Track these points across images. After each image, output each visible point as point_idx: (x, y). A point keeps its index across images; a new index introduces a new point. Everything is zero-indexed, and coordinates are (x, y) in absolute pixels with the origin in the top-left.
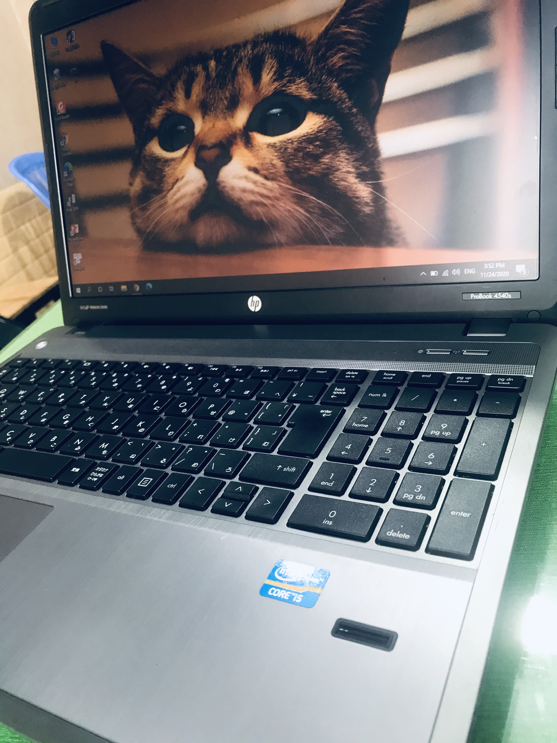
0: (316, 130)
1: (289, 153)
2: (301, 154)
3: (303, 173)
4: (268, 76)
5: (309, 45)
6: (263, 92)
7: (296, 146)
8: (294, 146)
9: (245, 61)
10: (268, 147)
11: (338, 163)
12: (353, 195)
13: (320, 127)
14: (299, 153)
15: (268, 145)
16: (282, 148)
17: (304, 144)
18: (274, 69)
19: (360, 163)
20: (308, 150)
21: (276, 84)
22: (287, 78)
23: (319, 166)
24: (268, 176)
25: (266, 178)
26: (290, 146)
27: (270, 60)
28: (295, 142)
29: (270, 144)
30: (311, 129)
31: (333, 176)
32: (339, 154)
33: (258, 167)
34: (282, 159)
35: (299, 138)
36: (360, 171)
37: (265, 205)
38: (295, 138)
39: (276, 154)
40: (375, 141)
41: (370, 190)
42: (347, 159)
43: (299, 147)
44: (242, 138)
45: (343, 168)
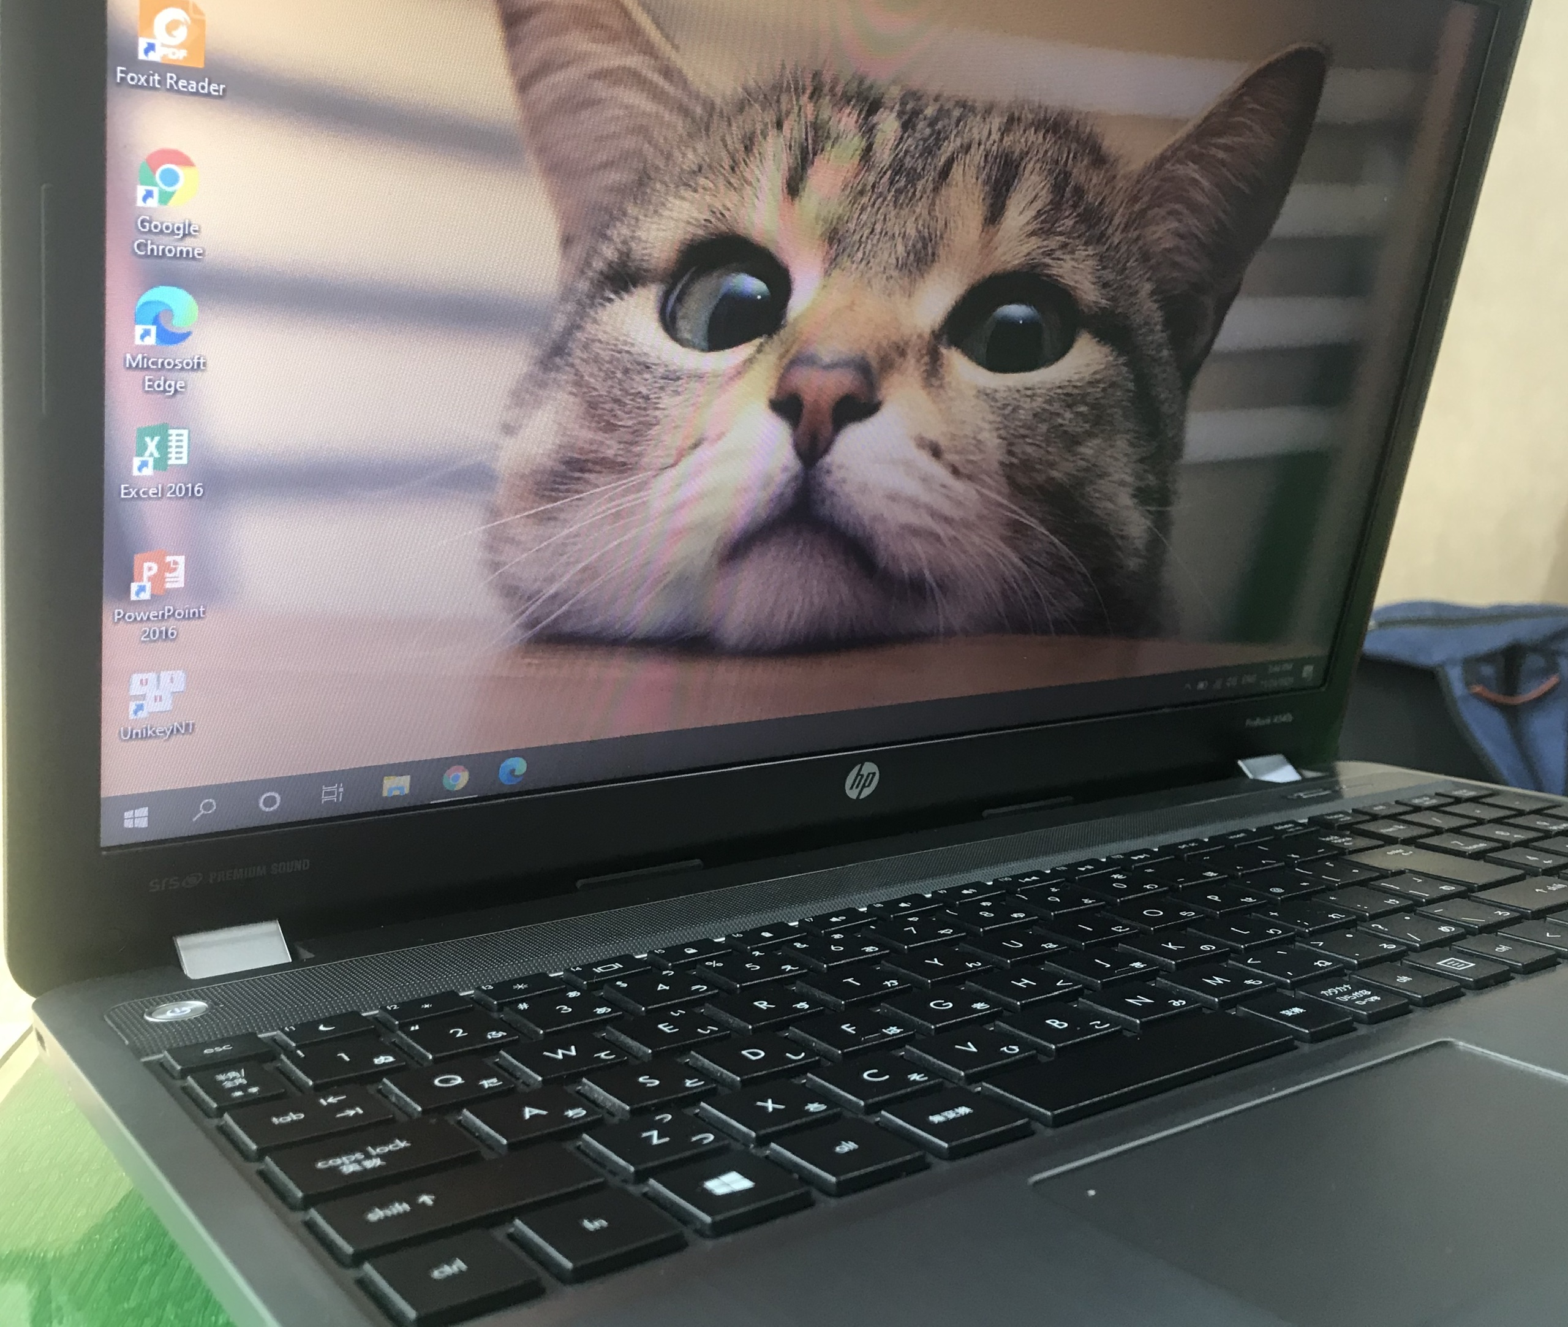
0: (1088, 379)
1: (1020, 420)
2: (1043, 428)
3: (1038, 471)
4: (1022, 216)
5: (1124, 177)
6: (1000, 250)
7: (1040, 407)
8: (1034, 405)
10: (977, 397)
11: (1108, 459)
12: (1117, 532)
13: (1095, 373)
14: (1040, 425)
15: (979, 391)
16: (1008, 405)
17: (1056, 407)
18: (1038, 205)
19: (1146, 467)
20: (1060, 421)
21: (1034, 242)
22: (1062, 238)
23: (1073, 461)
24: (961, 469)
25: (955, 471)
26: (1027, 404)
27: (1035, 178)
28: (1040, 396)
29: (985, 388)
30: (1080, 373)
31: (1094, 487)
32: (1115, 441)
33: (943, 443)
34: (1002, 432)
35: (1050, 390)
36: (1142, 484)
37: (938, 538)
38: (1039, 388)
39: (991, 417)
40: (1180, 427)
41: (1149, 523)
42: (1126, 455)
43: (1044, 410)
44: (922, 356)
45: (1115, 472)
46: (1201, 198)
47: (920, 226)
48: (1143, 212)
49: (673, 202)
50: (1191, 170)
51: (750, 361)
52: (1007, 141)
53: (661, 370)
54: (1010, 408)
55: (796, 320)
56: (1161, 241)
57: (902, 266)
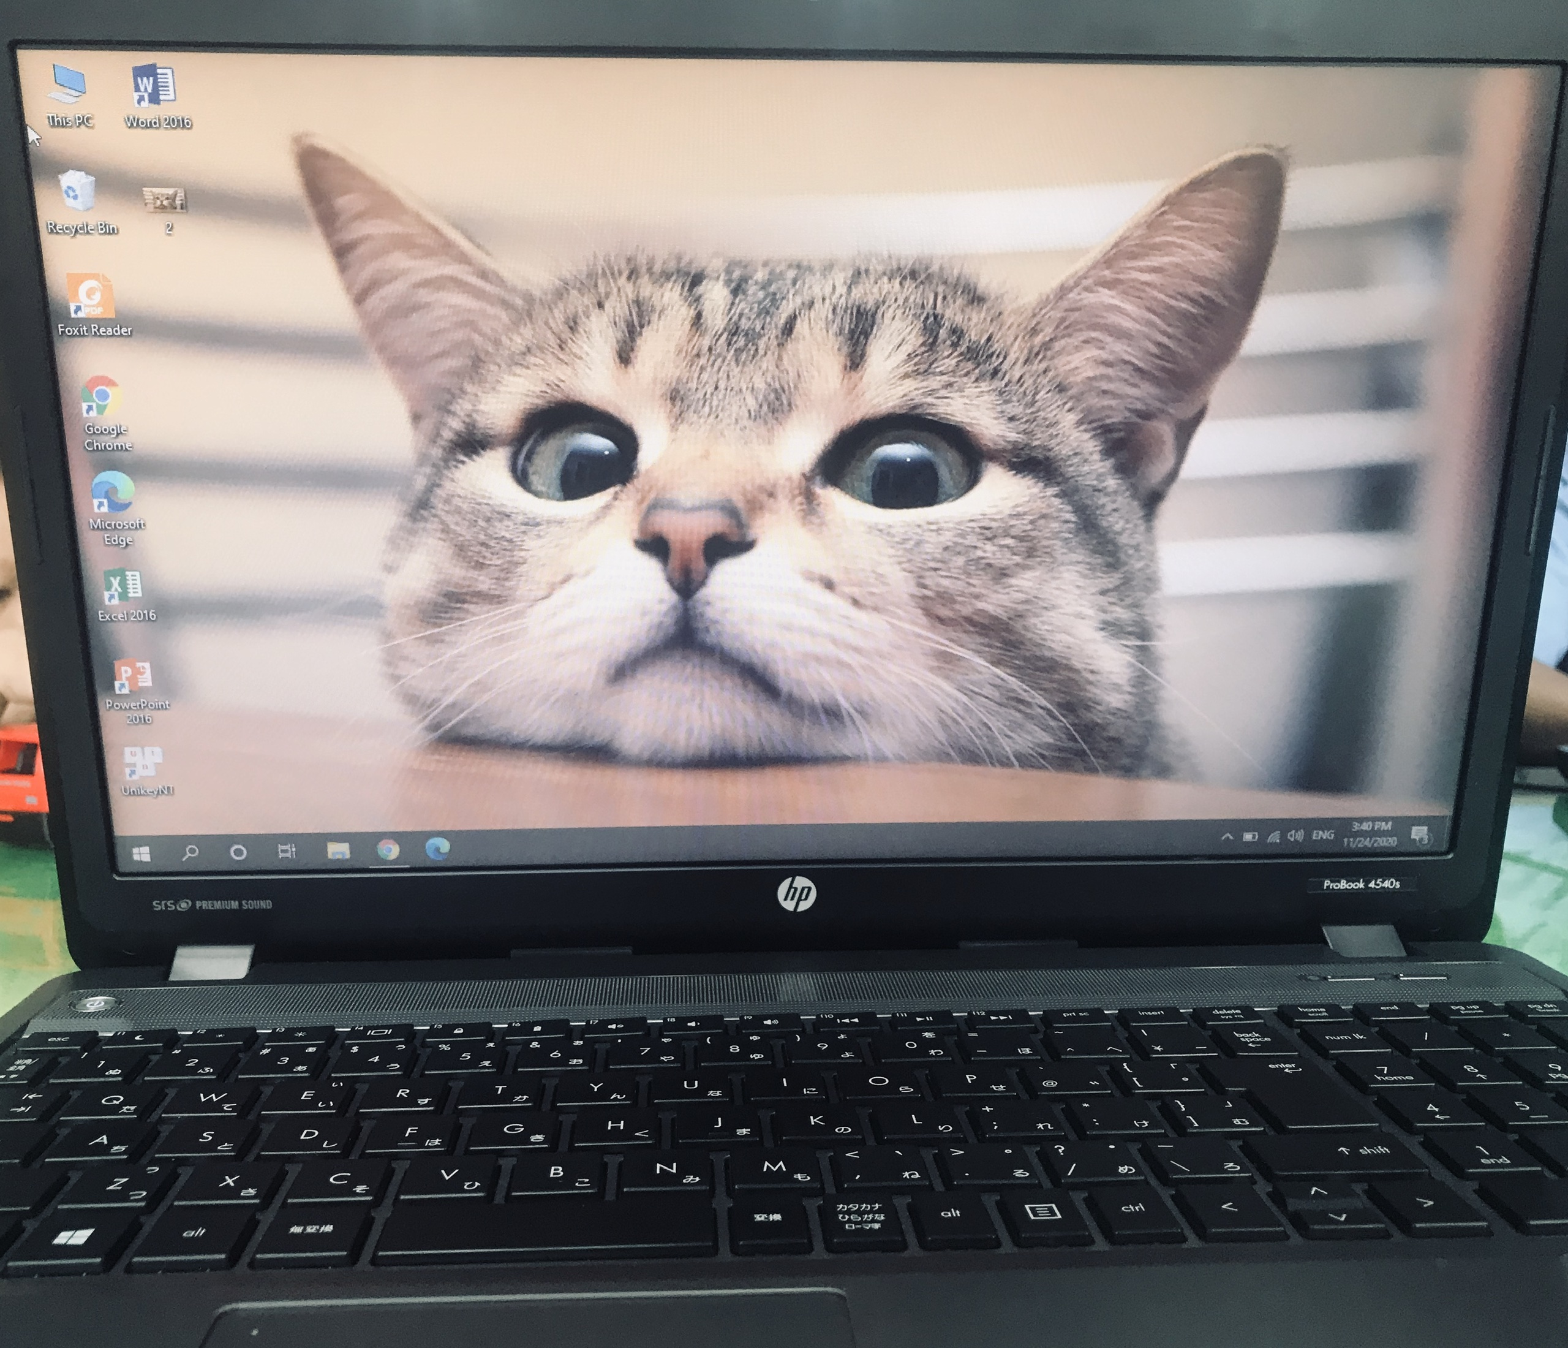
0: (1008, 512)
1: (927, 553)
2: (960, 561)
3: (962, 603)
4: (888, 362)
5: (1014, 312)
6: (868, 396)
7: (950, 541)
8: (942, 539)
9: (822, 310)
10: (869, 533)
11: (1057, 592)
12: (1084, 666)
13: (1017, 506)
14: (954, 558)
15: (870, 527)
16: (908, 540)
17: (971, 540)
18: (907, 349)
19: (1111, 600)
20: (979, 553)
21: (910, 384)
22: (945, 378)
23: (1008, 593)
24: (862, 601)
25: (856, 602)
26: (932, 538)
27: (898, 324)
28: (948, 530)
29: (876, 524)
30: (996, 506)
31: (1041, 619)
32: (1060, 573)
33: (835, 576)
34: (905, 566)
35: (960, 523)
36: (1108, 617)
37: (849, 667)
38: (946, 522)
39: (892, 551)
40: (1152, 557)
41: (1128, 658)
42: (1078, 587)
43: (956, 544)
44: (794, 497)
45: (1067, 604)
46: (1127, 324)
47: (769, 380)
48: (1046, 346)
49: (508, 379)
50: (1106, 296)
51: (607, 507)
52: (857, 293)
53: (520, 518)
54: (912, 543)
55: (647, 471)
56: (1080, 371)
57: (753, 416)
